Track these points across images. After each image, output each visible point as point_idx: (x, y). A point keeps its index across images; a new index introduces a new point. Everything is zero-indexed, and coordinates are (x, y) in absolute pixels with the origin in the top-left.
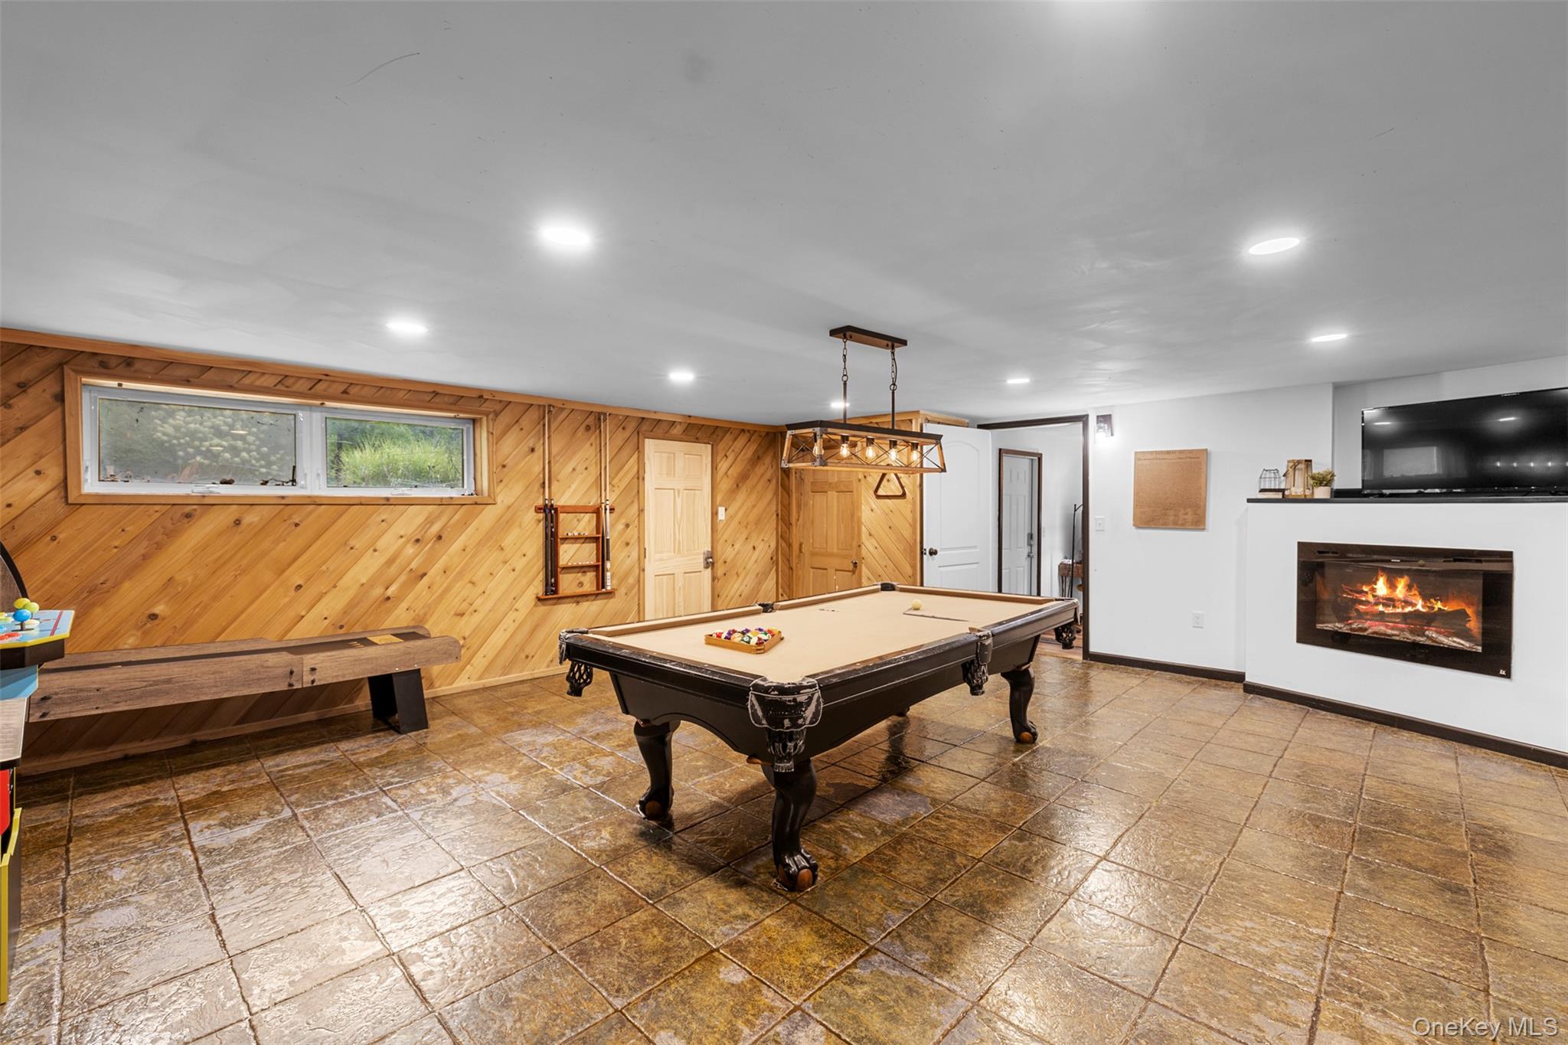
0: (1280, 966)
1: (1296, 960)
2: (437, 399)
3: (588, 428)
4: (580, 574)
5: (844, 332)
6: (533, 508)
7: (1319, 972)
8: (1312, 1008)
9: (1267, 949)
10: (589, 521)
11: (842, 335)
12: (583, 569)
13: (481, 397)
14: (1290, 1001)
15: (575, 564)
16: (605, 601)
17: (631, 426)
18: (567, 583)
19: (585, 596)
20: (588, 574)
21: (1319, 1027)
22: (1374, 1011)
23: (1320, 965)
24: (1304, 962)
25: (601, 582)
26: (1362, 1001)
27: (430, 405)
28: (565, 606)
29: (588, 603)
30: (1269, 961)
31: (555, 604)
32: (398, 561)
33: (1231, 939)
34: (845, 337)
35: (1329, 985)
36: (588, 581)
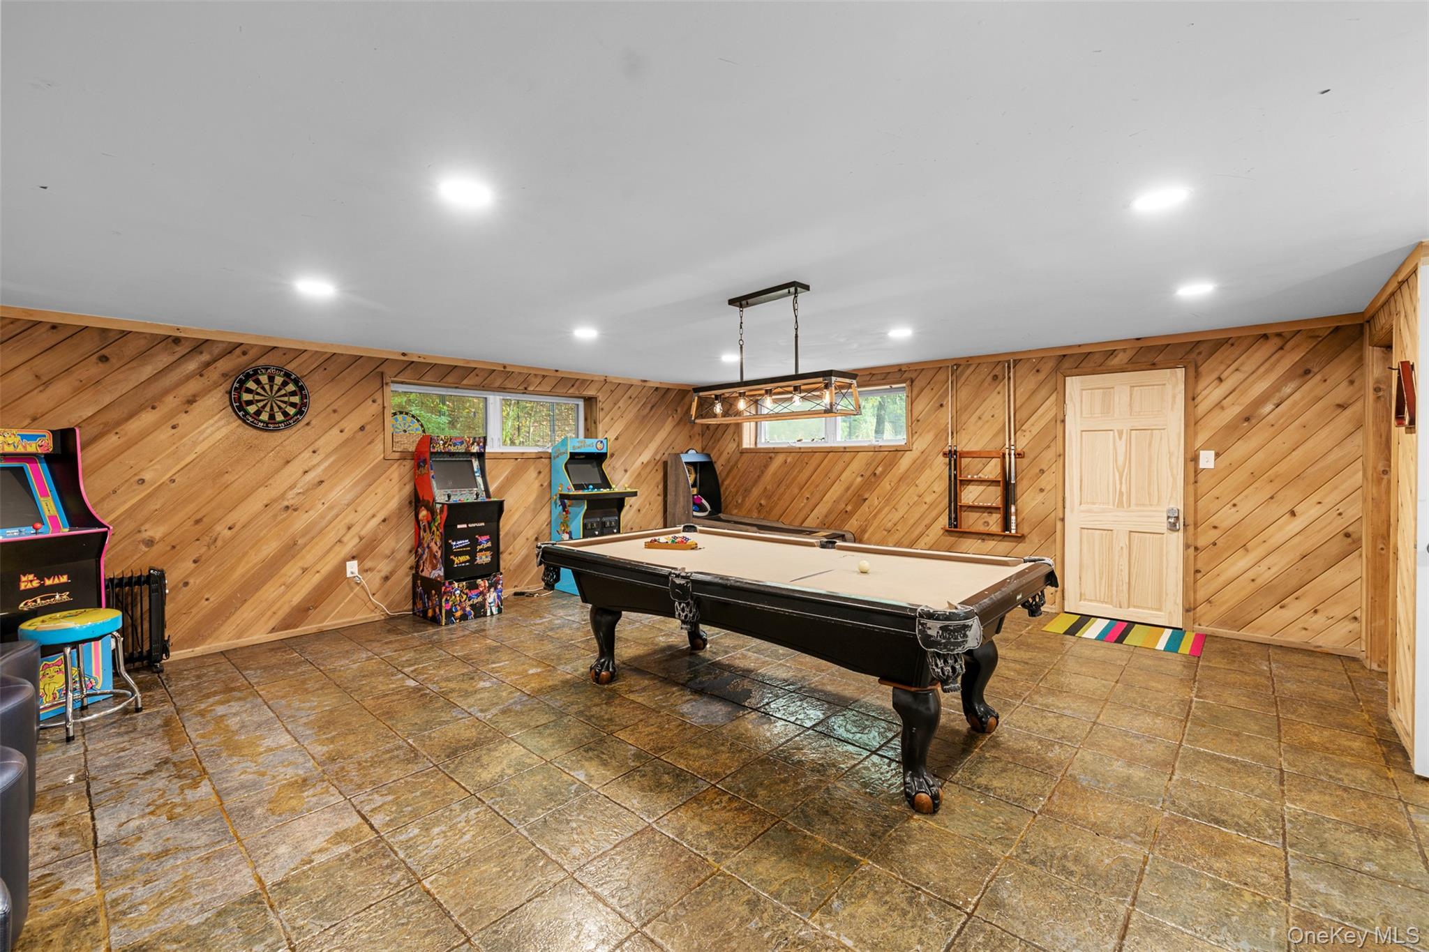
0: (417, 831)
1: (415, 843)
2: (874, 378)
3: (995, 377)
4: (986, 514)
5: (740, 302)
6: (941, 454)
7: (396, 849)
8: (376, 826)
9: (435, 833)
10: (996, 465)
11: (738, 304)
12: (989, 510)
13: (900, 370)
14: (388, 818)
15: (981, 504)
16: (1015, 544)
17: (1047, 368)
18: (971, 521)
19: (991, 535)
20: (994, 515)
21: (362, 821)
22: (348, 855)
23: (402, 855)
24: (409, 845)
25: (1006, 526)
26: (358, 856)
27: (870, 382)
28: (971, 540)
29: (995, 542)
30: (426, 829)
31: (961, 537)
32: (852, 488)
33: (458, 820)
34: (741, 306)
35: (383, 847)
36: (993, 522)
